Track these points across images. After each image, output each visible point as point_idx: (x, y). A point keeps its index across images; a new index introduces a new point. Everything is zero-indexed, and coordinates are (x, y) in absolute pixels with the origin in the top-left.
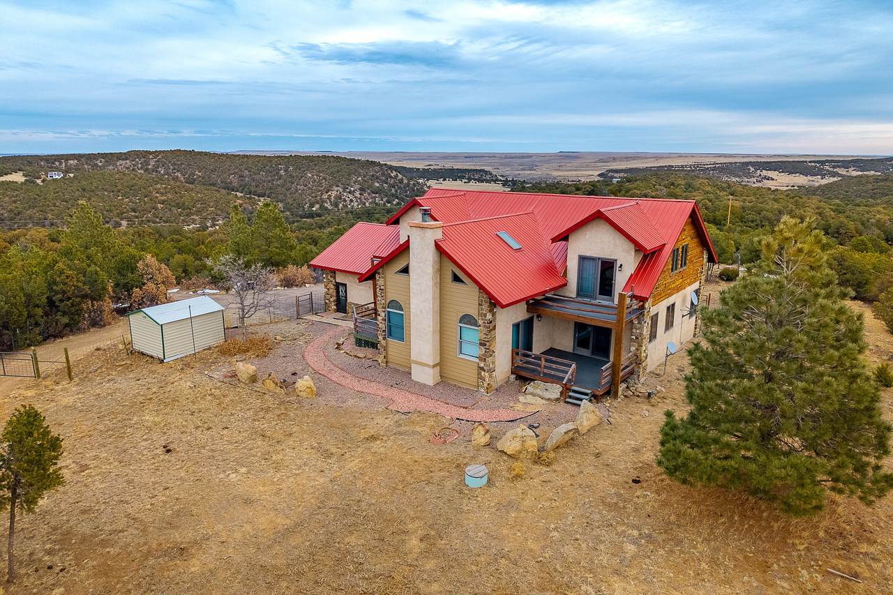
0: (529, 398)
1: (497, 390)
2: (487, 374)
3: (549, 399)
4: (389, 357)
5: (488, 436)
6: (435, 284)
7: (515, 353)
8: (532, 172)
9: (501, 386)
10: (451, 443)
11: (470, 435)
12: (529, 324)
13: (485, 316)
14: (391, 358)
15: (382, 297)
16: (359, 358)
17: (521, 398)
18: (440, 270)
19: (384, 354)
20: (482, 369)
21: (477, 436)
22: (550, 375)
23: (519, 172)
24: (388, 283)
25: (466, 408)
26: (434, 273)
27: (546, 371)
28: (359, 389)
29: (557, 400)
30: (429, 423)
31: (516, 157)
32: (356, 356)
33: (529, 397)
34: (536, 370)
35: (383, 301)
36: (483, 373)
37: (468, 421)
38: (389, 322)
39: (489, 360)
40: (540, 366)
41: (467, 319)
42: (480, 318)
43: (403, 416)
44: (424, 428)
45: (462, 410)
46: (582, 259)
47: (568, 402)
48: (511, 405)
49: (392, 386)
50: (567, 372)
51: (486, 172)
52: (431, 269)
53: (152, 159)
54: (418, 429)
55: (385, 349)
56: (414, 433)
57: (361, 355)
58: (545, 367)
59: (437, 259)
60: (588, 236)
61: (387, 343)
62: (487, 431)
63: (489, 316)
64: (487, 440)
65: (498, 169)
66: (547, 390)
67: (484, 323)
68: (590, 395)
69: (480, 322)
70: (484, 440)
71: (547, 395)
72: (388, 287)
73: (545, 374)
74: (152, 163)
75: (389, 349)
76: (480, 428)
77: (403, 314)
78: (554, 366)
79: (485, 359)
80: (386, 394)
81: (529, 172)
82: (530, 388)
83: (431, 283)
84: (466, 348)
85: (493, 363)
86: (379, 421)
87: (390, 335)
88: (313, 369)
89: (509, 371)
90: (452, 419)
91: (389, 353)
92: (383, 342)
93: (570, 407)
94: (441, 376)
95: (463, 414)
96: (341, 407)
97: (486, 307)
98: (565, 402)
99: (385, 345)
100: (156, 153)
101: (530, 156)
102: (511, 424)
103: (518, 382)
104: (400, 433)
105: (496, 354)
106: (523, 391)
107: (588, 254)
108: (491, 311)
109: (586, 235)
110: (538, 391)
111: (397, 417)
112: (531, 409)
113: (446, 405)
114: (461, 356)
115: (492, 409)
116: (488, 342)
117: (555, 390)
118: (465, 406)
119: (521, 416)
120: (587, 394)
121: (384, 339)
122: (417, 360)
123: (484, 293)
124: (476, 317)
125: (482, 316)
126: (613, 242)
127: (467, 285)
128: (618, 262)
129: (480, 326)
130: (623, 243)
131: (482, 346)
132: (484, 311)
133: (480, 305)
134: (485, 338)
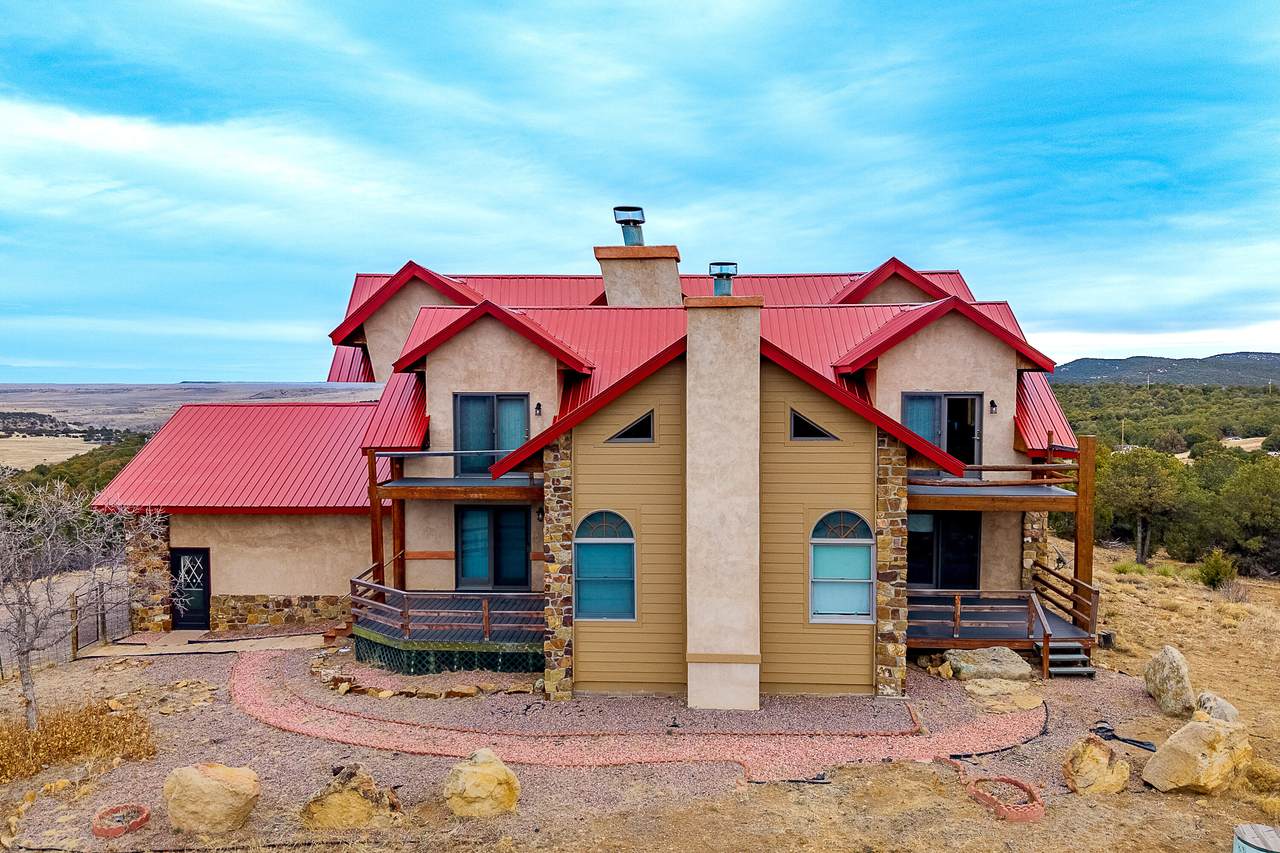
2: (902, 647)
3: (1022, 678)
4: (581, 667)
8: (136, 416)
14: (583, 671)
15: (566, 508)
19: (566, 664)
20: (889, 637)
22: (978, 632)
23: (111, 417)
24: (581, 471)
29: (1031, 675)
31: (98, 391)
34: (944, 628)
35: (567, 520)
36: (890, 647)
38: (578, 573)
39: (905, 612)
40: (952, 617)
41: (839, 525)
42: (879, 513)
46: (909, 398)
47: (1055, 674)
49: (668, 732)
51: (42, 418)
52: (756, 407)
55: (572, 650)
58: (965, 616)
60: (919, 354)
61: (576, 631)
63: (905, 507)
65: (66, 411)
66: (996, 661)
68: (1082, 651)
69: (880, 524)
72: (582, 480)
73: (964, 631)
75: (585, 647)
76: (1095, 751)
77: (632, 544)
78: (985, 609)
79: (897, 611)
81: (130, 416)
87: (587, 607)
91: (587, 657)
92: (564, 633)
97: (896, 483)
99: (567, 637)
101: (127, 389)
107: (922, 388)
108: (906, 493)
110: (988, 667)
112: (1028, 703)
114: (818, 619)
116: (902, 568)
117: (1013, 658)
121: (567, 622)
122: (708, 652)
123: (893, 450)
124: (865, 515)
125: (886, 509)
126: (973, 360)
127: (837, 439)
128: (985, 397)
129: (882, 534)
130: (993, 361)
131: (885, 583)
132: (893, 497)
133: (880, 481)
134: (896, 560)
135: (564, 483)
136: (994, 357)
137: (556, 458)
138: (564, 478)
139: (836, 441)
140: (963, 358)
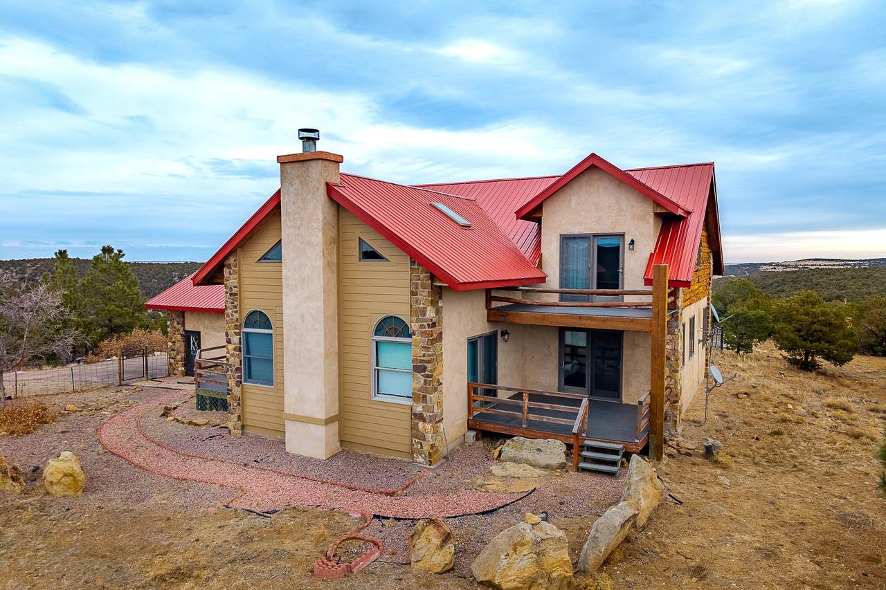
0: (511, 468)
1: (445, 458)
2: (429, 426)
3: (547, 467)
4: (247, 416)
5: (450, 548)
6: (329, 264)
7: (472, 390)
9: (453, 452)
10: (364, 572)
11: (406, 548)
12: (490, 341)
13: (424, 313)
14: (250, 419)
15: (235, 307)
16: (196, 425)
17: (496, 469)
18: (337, 241)
19: (238, 412)
20: (420, 417)
21: (423, 552)
22: (540, 425)
24: (245, 281)
25: (391, 494)
26: (325, 243)
27: (532, 417)
28: (180, 475)
29: (562, 466)
30: (314, 531)
32: (190, 423)
33: (509, 465)
34: (514, 418)
35: (237, 315)
36: (421, 425)
37: (399, 520)
38: (248, 352)
39: (433, 397)
40: (520, 409)
41: (391, 327)
42: (414, 318)
43: (260, 521)
44: (302, 543)
45: (383, 498)
46: (566, 239)
47: (584, 470)
48: (479, 482)
49: (245, 465)
50: (574, 416)
52: (320, 235)
53: (29, 267)
54: (289, 545)
55: (240, 402)
56: (278, 555)
57: (199, 421)
58: (531, 410)
59: (331, 217)
60: (573, 203)
61: (242, 390)
62: (447, 538)
63: (430, 313)
64: (449, 557)
66: (539, 450)
67: (421, 326)
68: (621, 453)
69: (414, 327)
70: (441, 558)
71: (543, 459)
72: (244, 288)
73: (531, 424)
74: (29, 271)
75: (248, 402)
76: (431, 531)
77: (272, 334)
78: (547, 406)
79: (424, 397)
80: (231, 480)
82: (508, 449)
83: (320, 263)
84: (388, 383)
85: (439, 404)
86: (203, 535)
87: (249, 376)
88: (104, 448)
89: (464, 422)
90: (364, 518)
91: (248, 409)
92: (237, 391)
93: (589, 478)
94: (341, 441)
95: (385, 505)
96: (132, 511)
97: (424, 295)
98: (579, 470)
99: (239, 394)
100: (35, 261)
102: (488, 518)
103: (480, 443)
104: (245, 559)
105: (444, 388)
106: (496, 454)
107: (576, 230)
108: (434, 303)
109: (570, 201)
110: (525, 454)
111: (245, 523)
112: (519, 488)
113: (351, 493)
114: (379, 398)
115: (444, 492)
116: (429, 362)
117: (554, 451)
118: (390, 490)
119: (504, 501)
120: (615, 452)
121: (239, 383)
122: (295, 413)
123: (421, 268)
124: (406, 320)
125: (417, 316)
126: (616, 206)
127: (388, 261)
128: (626, 237)
129: (415, 335)
130: (633, 206)
131: (417, 374)
132: (422, 306)
133: (413, 293)
134: (424, 356)
135: (235, 290)
136: (635, 204)
137: (230, 273)
138: (234, 287)
139: (387, 262)
140: (607, 204)
